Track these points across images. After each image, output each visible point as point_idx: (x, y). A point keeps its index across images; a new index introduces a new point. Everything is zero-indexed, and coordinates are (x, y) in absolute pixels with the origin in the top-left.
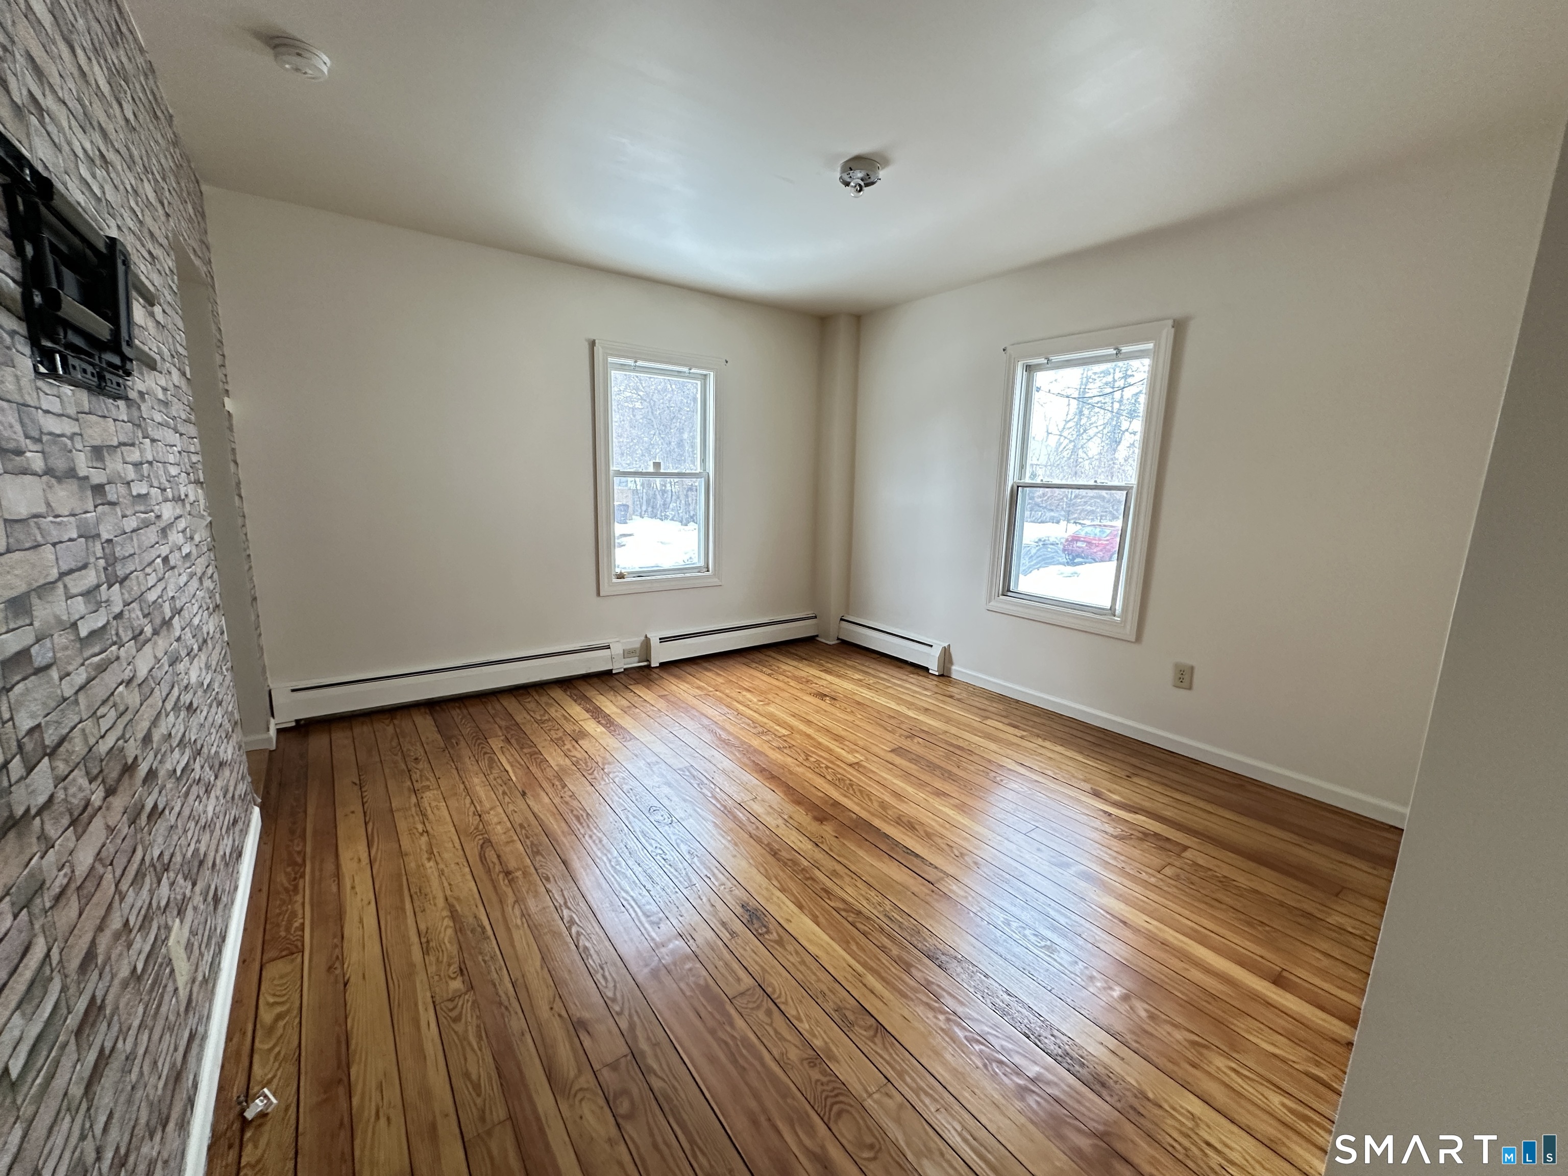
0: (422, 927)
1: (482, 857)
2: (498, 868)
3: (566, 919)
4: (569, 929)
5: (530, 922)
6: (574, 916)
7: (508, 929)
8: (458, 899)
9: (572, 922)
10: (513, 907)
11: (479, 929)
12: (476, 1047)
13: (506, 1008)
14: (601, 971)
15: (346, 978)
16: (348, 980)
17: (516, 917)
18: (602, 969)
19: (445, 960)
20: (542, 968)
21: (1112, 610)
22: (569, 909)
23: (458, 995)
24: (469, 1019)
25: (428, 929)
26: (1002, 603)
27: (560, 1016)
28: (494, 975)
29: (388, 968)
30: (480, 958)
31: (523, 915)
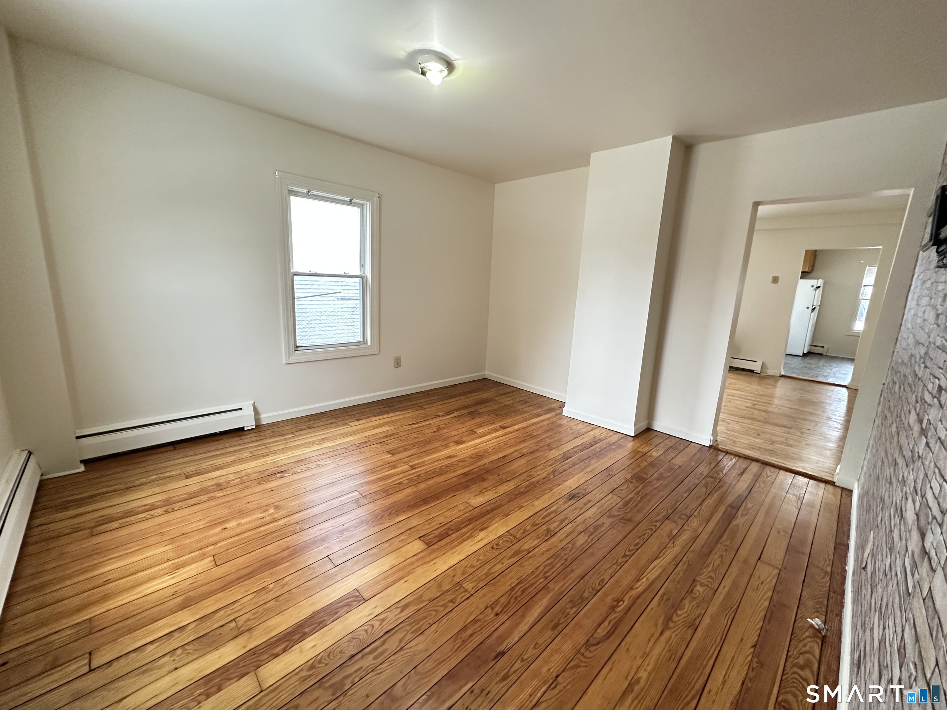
0: (690, 631)
1: (608, 636)
2: (611, 617)
3: (625, 559)
4: (631, 556)
5: (640, 574)
6: (621, 556)
7: (652, 583)
8: (656, 625)
9: (625, 556)
10: (637, 588)
11: (665, 598)
12: (712, 564)
13: (689, 562)
14: (643, 537)
15: (753, 649)
16: (752, 647)
17: (642, 584)
18: (641, 537)
19: (694, 603)
20: (660, 558)
21: (364, 341)
22: (618, 560)
23: (702, 585)
24: (706, 573)
25: (689, 627)
26: (297, 356)
27: (674, 543)
28: (681, 574)
29: (726, 629)
30: (679, 586)
31: (638, 580)
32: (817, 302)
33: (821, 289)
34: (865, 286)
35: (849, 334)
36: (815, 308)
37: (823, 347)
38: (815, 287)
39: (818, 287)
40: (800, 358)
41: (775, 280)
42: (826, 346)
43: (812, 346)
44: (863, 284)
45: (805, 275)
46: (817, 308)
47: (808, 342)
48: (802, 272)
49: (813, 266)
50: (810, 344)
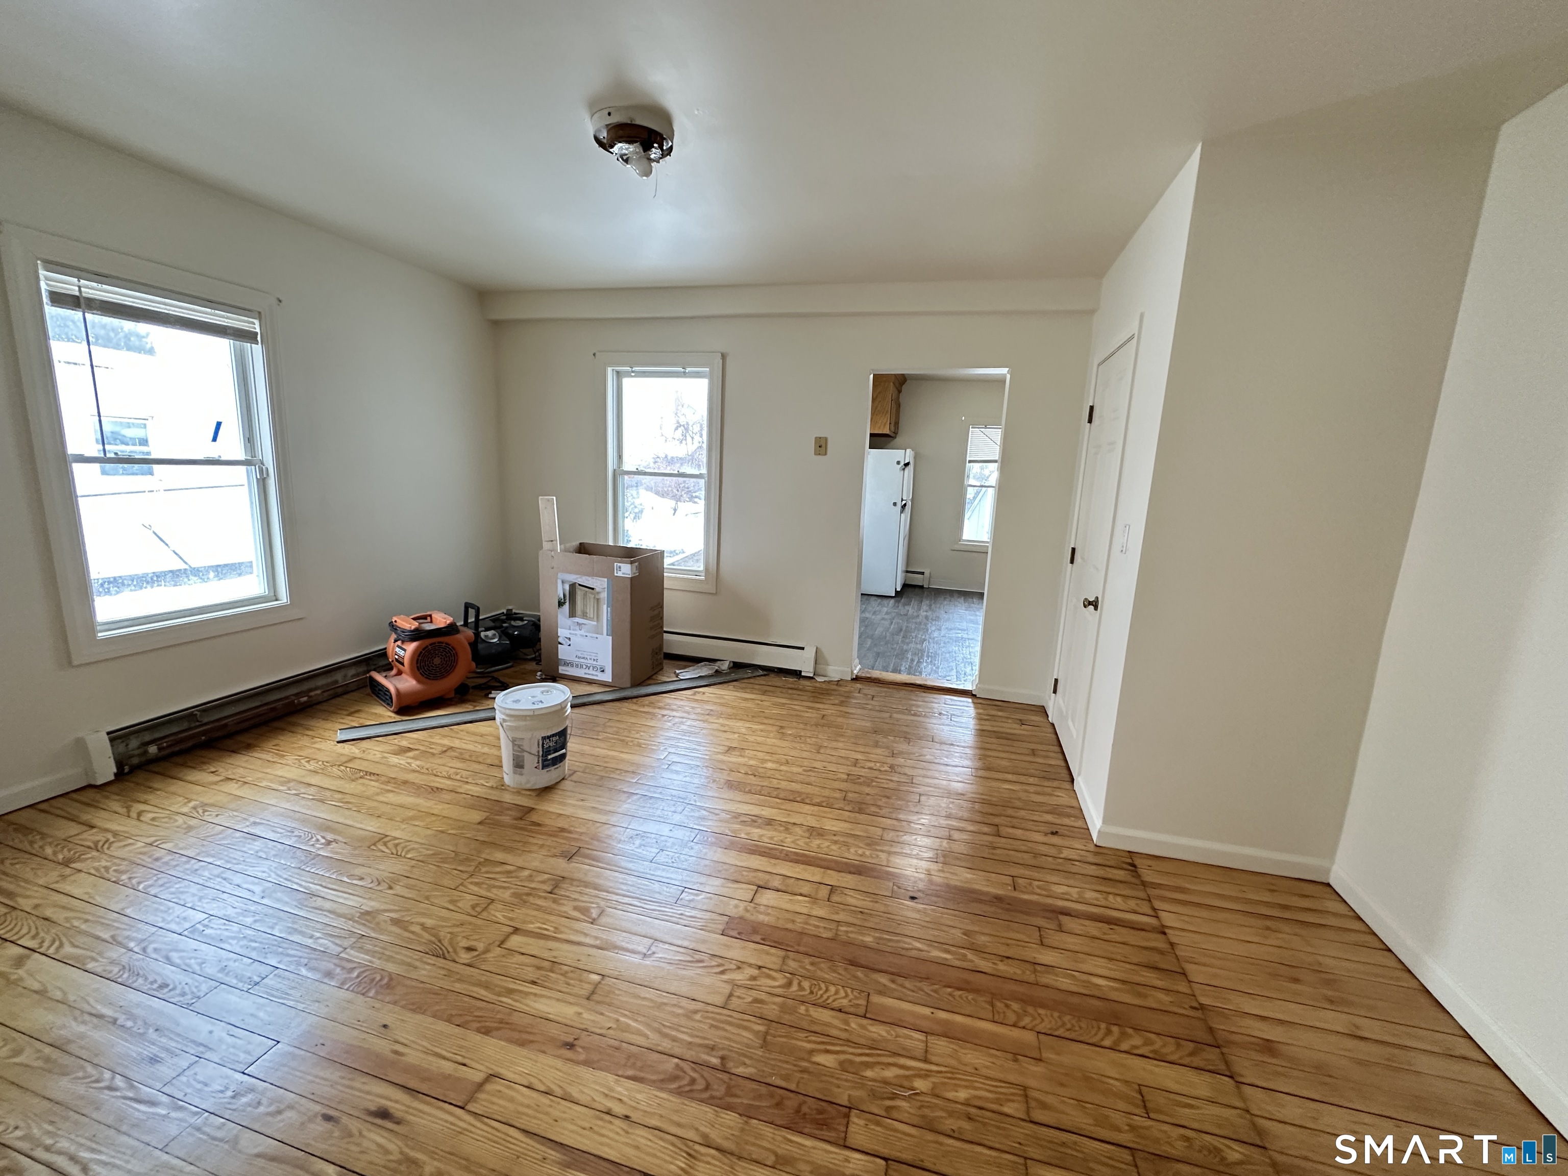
32: (908, 496)
33: (911, 467)
34: (970, 462)
35: (956, 547)
36: (905, 505)
37: (923, 573)
38: (902, 464)
39: (907, 465)
40: (892, 601)
41: (821, 446)
42: (927, 572)
43: (907, 572)
44: (968, 459)
45: (879, 441)
46: (909, 504)
47: (901, 567)
48: (872, 435)
49: (897, 424)
50: (904, 569)
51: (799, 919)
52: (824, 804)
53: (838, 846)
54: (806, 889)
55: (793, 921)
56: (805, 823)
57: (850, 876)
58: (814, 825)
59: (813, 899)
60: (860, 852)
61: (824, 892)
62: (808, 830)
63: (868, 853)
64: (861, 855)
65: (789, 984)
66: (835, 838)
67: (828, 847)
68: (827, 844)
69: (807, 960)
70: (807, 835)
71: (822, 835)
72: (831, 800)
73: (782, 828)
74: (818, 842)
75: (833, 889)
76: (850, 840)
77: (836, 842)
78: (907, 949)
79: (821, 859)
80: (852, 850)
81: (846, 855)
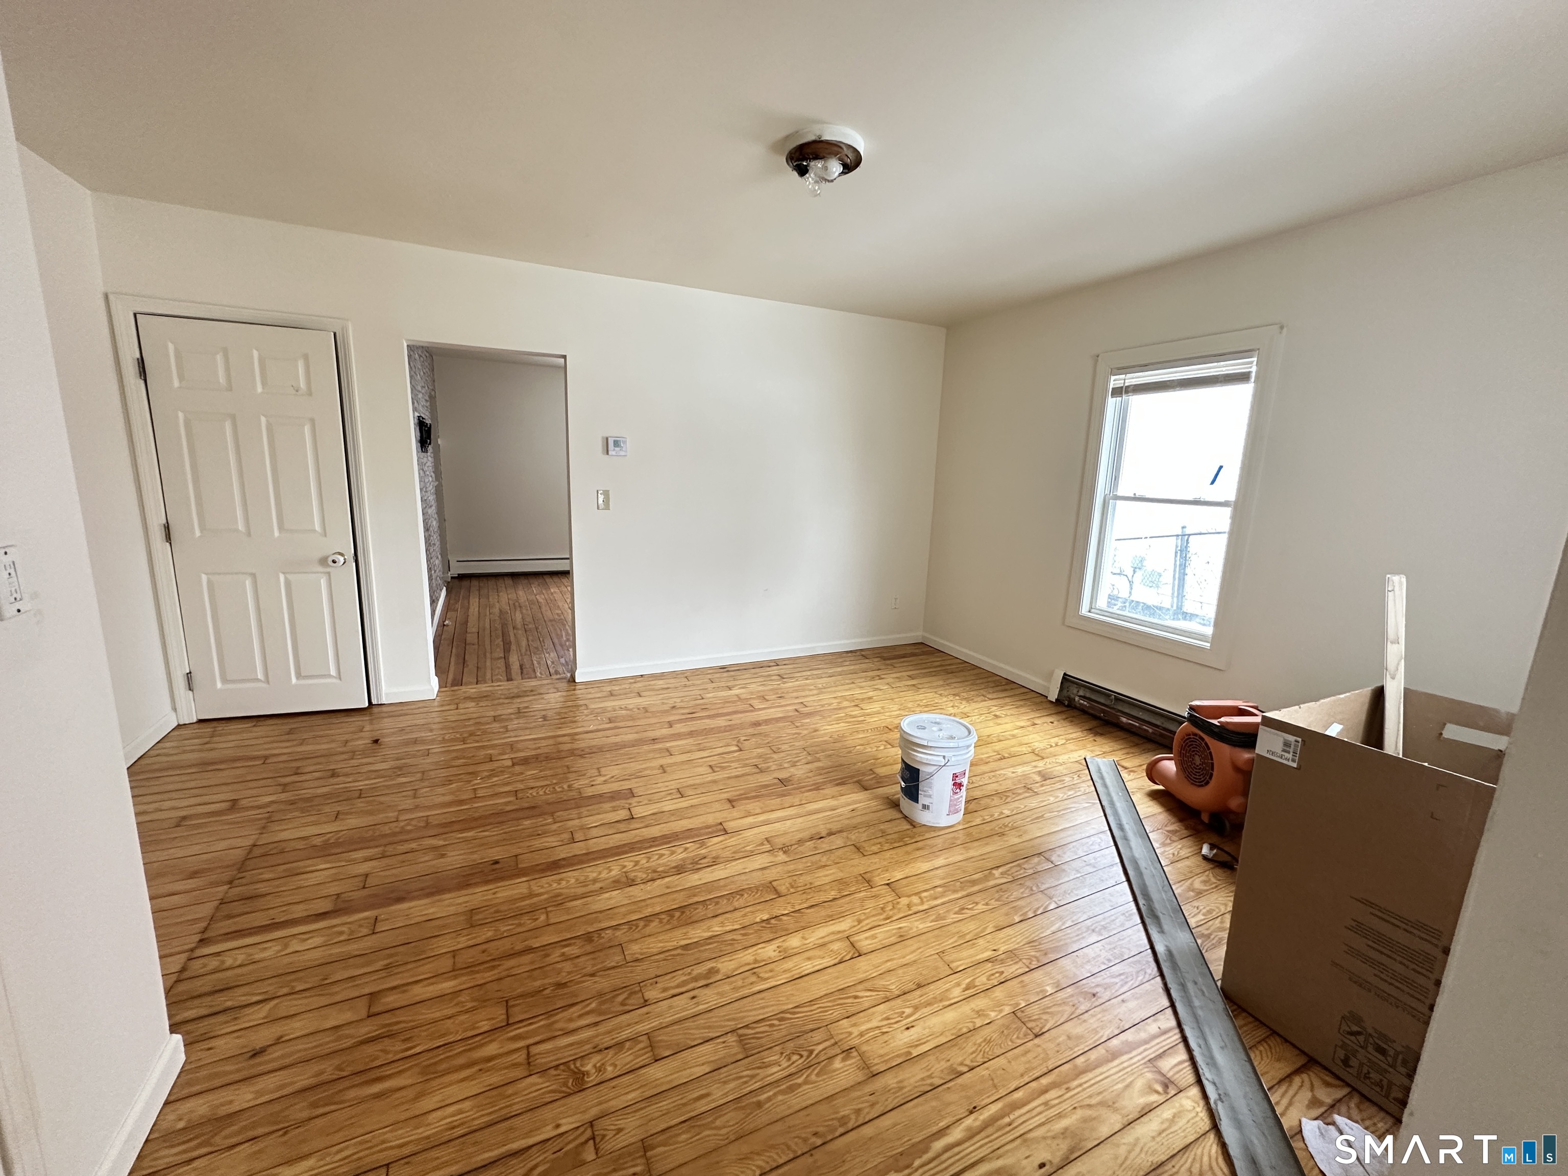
51: (586, 813)
52: (641, 924)
53: (591, 878)
54: (594, 832)
55: (588, 811)
56: (642, 886)
57: (563, 856)
58: (631, 889)
59: (582, 828)
60: (564, 883)
61: (579, 836)
62: (633, 880)
63: (555, 885)
64: (561, 879)
65: (569, 786)
66: (598, 885)
67: (600, 873)
68: (604, 875)
69: (565, 798)
70: (632, 875)
71: (614, 882)
72: (637, 936)
73: (660, 869)
74: (613, 873)
75: (573, 841)
76: (581, 891)
77: (595, 881)
78: (494, 828)
79: (600, 858)
80: (573, 881)
81: (575, 874)
